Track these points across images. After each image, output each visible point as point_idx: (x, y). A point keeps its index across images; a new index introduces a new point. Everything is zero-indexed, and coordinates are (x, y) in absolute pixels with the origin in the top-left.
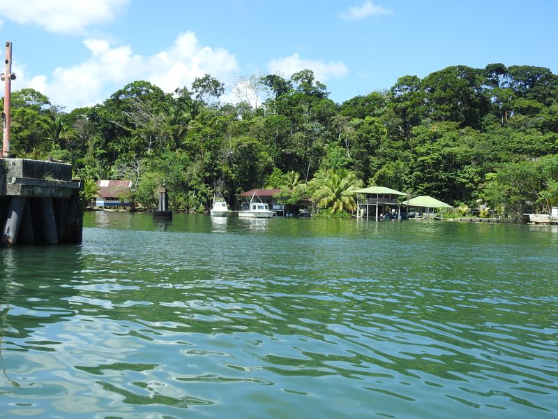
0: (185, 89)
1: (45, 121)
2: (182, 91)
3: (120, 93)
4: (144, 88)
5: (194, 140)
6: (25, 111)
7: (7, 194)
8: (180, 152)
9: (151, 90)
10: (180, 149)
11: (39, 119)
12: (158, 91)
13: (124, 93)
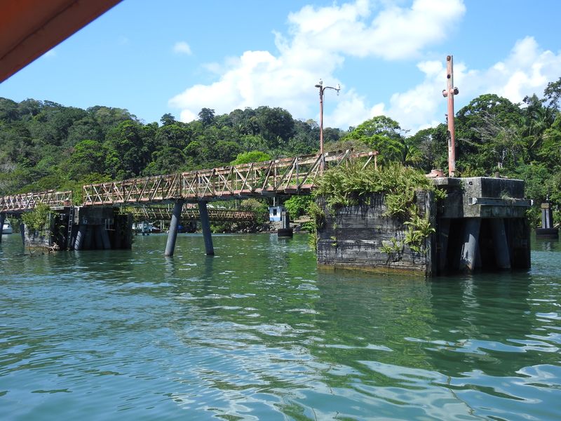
0: (535, 97)
1: (397, 146)
2: (530, 100)
3: (466, 109)
4: (491, 102)
5: (551, 150)
6: (378, 138)
7: (464, 216)
8: (535, 164)
9: (498, 103)
10: (535, 161)
11: (391, 144)
12: (505, 103)
13: (470, 109)
